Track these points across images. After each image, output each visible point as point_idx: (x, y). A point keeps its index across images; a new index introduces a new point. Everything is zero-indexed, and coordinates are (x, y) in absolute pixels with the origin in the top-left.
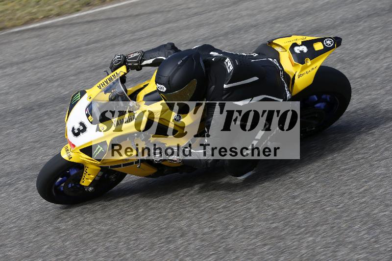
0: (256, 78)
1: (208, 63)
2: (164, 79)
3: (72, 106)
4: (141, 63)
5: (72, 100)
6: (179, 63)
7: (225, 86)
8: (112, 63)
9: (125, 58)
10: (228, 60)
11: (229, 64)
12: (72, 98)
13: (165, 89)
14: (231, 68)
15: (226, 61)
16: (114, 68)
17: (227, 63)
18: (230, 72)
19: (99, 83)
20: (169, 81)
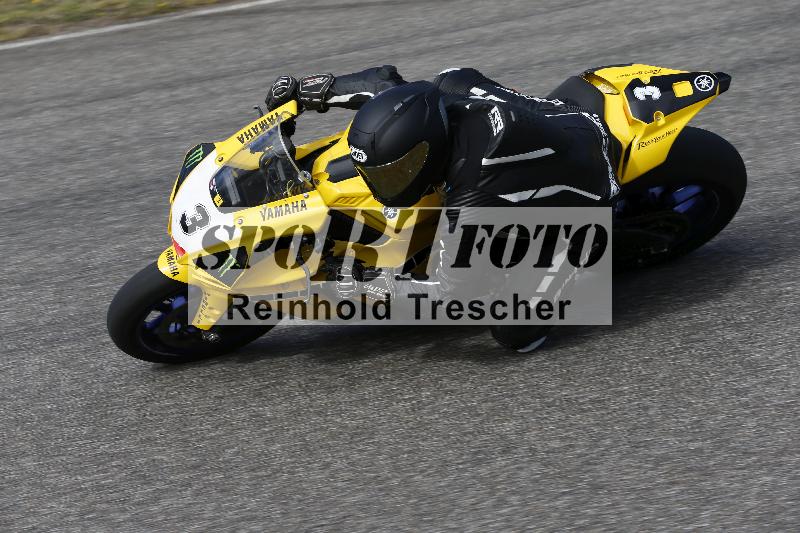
0: (549, 151)
1: (456, 113)
2: (365, 139)
3: (185, 173)
4: (327, 99)
5: (186, 161)
6: (396, 108)
7: (485, 162)
8: (270, 93)
9: (297, 85)
10: (496, 109)
11: (498, 118)
12: (188, 155)
13: (365, 157)
14: (500, 127)
15: (492, 112)
16: (273, 104)
17: (494, 115)
18: (498, 135)
19: (242, 132)
20: (373, 143)
